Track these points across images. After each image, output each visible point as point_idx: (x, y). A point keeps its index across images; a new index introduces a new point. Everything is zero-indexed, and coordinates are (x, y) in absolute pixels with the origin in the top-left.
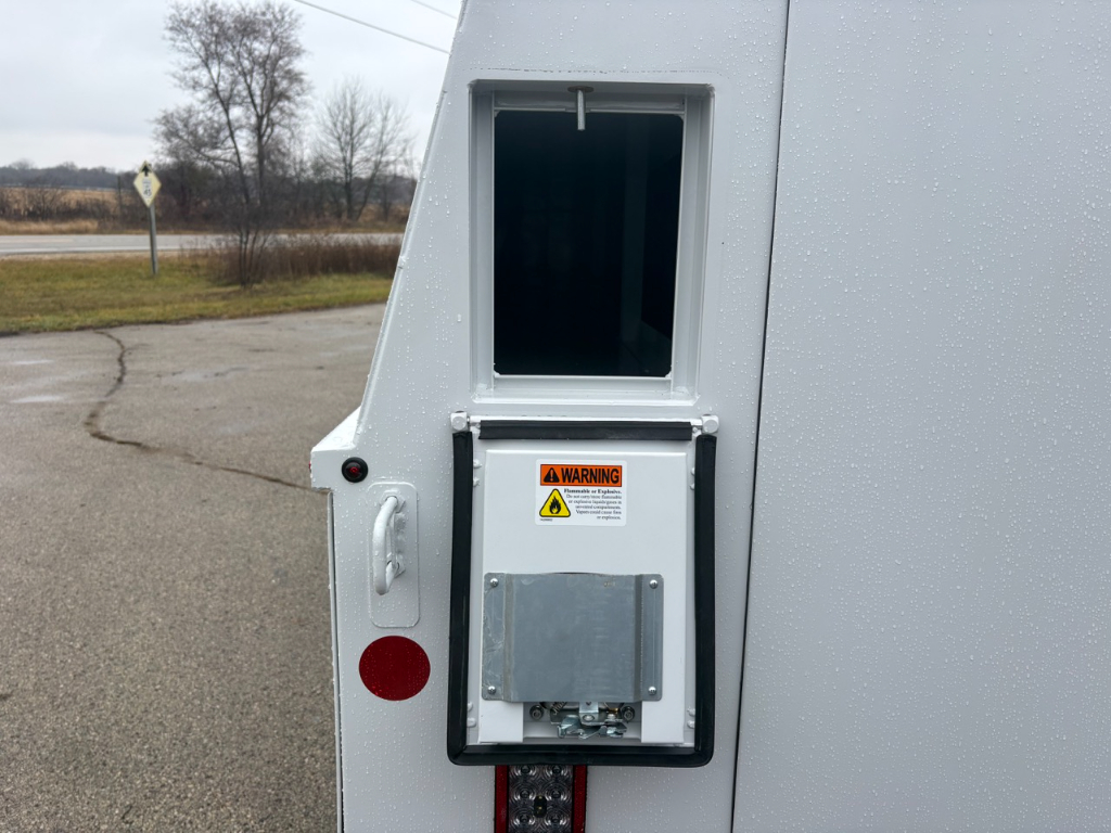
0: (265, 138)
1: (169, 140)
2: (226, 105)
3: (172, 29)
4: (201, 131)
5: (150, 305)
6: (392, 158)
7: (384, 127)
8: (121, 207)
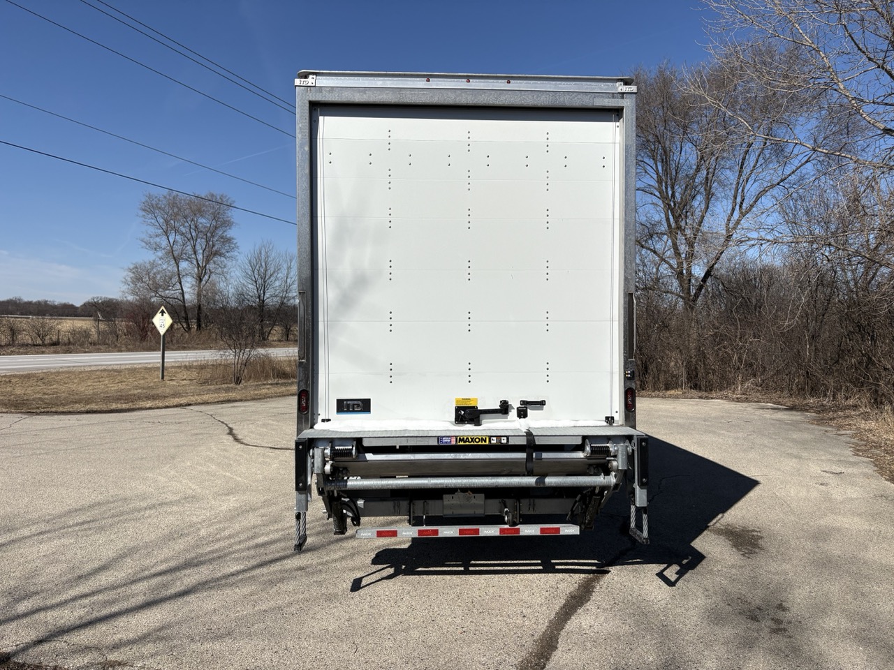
0: (203, 282)
1: (134, 284)
2: (177, 261)
3: (144, 210)
6: (295, 294)
7: (288, 274)
8: (99, 333)
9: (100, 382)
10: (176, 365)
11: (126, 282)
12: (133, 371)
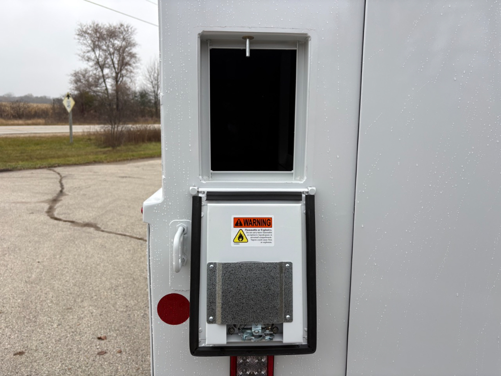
0: (119, 83)
1: (76, 83)
2: (102, 67)
3: (78, 35)
4: (90, 79)
5: (71, 157)
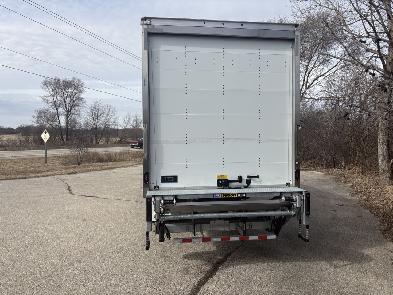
0: (69, 119)
1: (38, 118)
2: (57, 108)
4: (49, 116)
6: (111, 124)
7: (108, 114)
8: (20, 141)
9: (16, 164)
10: (54, 156)
11: (34, 117)
12: (32, 159)
